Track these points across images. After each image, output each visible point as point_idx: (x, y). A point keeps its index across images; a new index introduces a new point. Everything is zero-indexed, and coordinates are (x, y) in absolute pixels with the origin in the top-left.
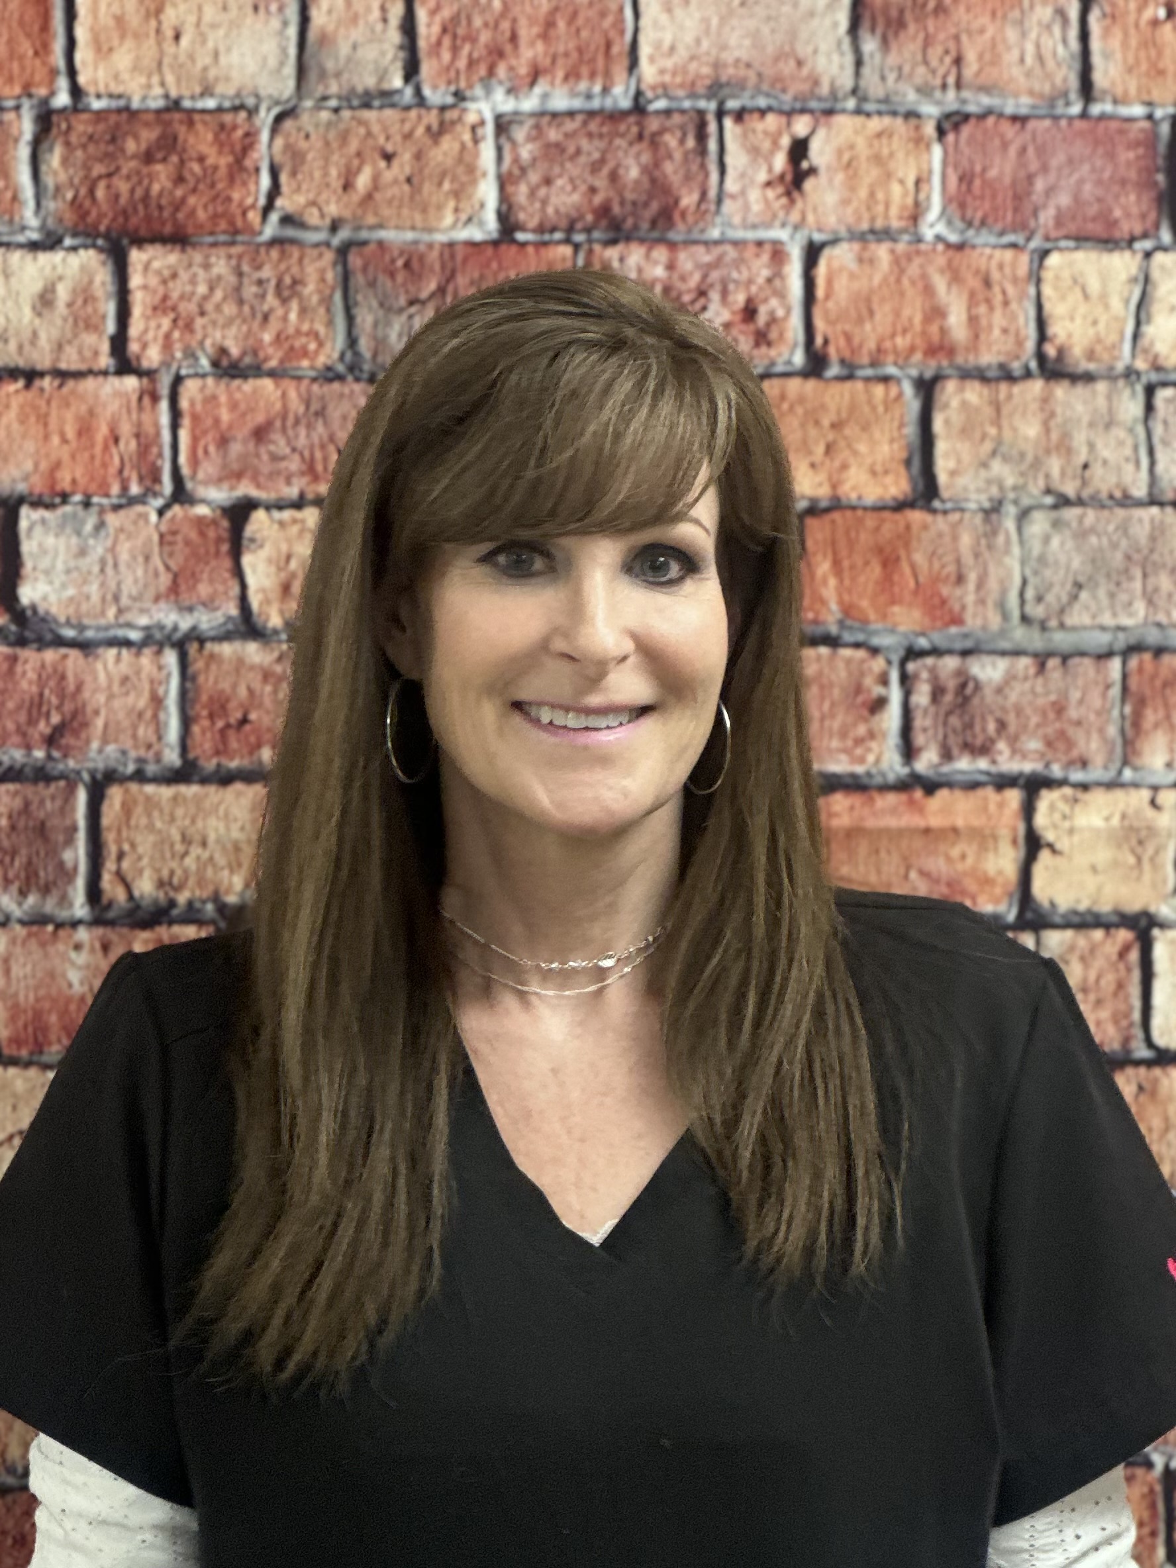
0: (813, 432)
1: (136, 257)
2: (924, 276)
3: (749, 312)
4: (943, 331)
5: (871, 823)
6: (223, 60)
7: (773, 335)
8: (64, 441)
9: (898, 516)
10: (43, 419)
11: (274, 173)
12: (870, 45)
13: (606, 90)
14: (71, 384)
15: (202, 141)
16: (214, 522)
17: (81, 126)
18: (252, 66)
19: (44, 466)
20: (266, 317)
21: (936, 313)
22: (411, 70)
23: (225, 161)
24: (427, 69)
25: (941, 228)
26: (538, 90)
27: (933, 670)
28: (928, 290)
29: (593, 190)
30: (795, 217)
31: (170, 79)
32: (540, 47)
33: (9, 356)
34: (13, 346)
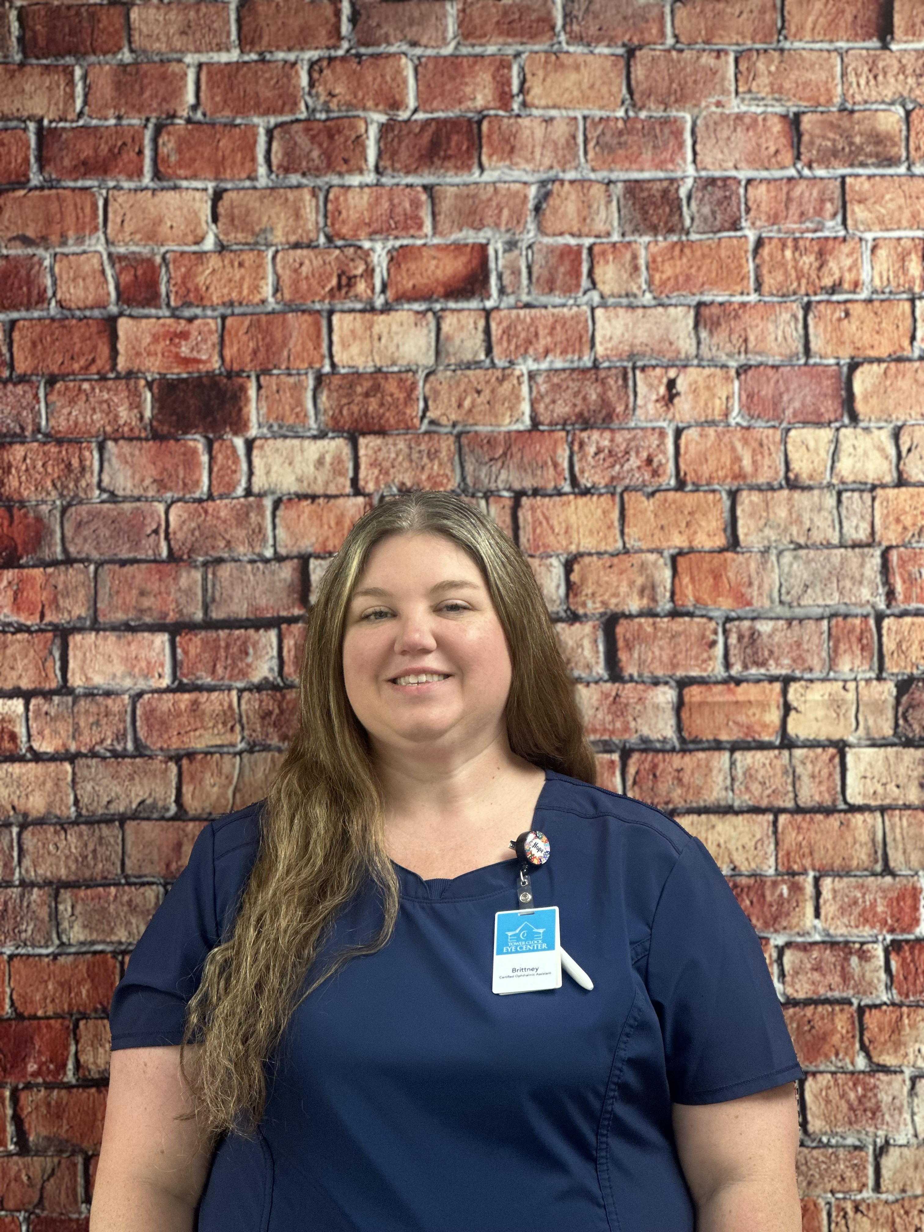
0: (680, 517)
1: (362, 441)
2: (731, 442)
3: (649, 461)
4: (740, 468)
5: (710, 699)
6: (401, 349)
7: (661, 471)
8: (330, 527)
9: (721, 556)
10: (320, 518)
11: (426, 400)
12: (704, 334)
13: (580, 358)
14: (332, 501)
15: (391, 386)
17: (336, 381)
18: (414, 351)
19: (321, 539)
20: (423, 468)
21: (737, 459)
22: (489, 351)
23: (402, 396)
24: (496, 350)
25: (739, 420)
26: (548, 359)
27: (738, 627)
28: (733, 449)
29: (575, 405)
30: (670, 416)
31: (377, 359)
32: (549, 339)
33: (304, 488)
34: (305, 484)
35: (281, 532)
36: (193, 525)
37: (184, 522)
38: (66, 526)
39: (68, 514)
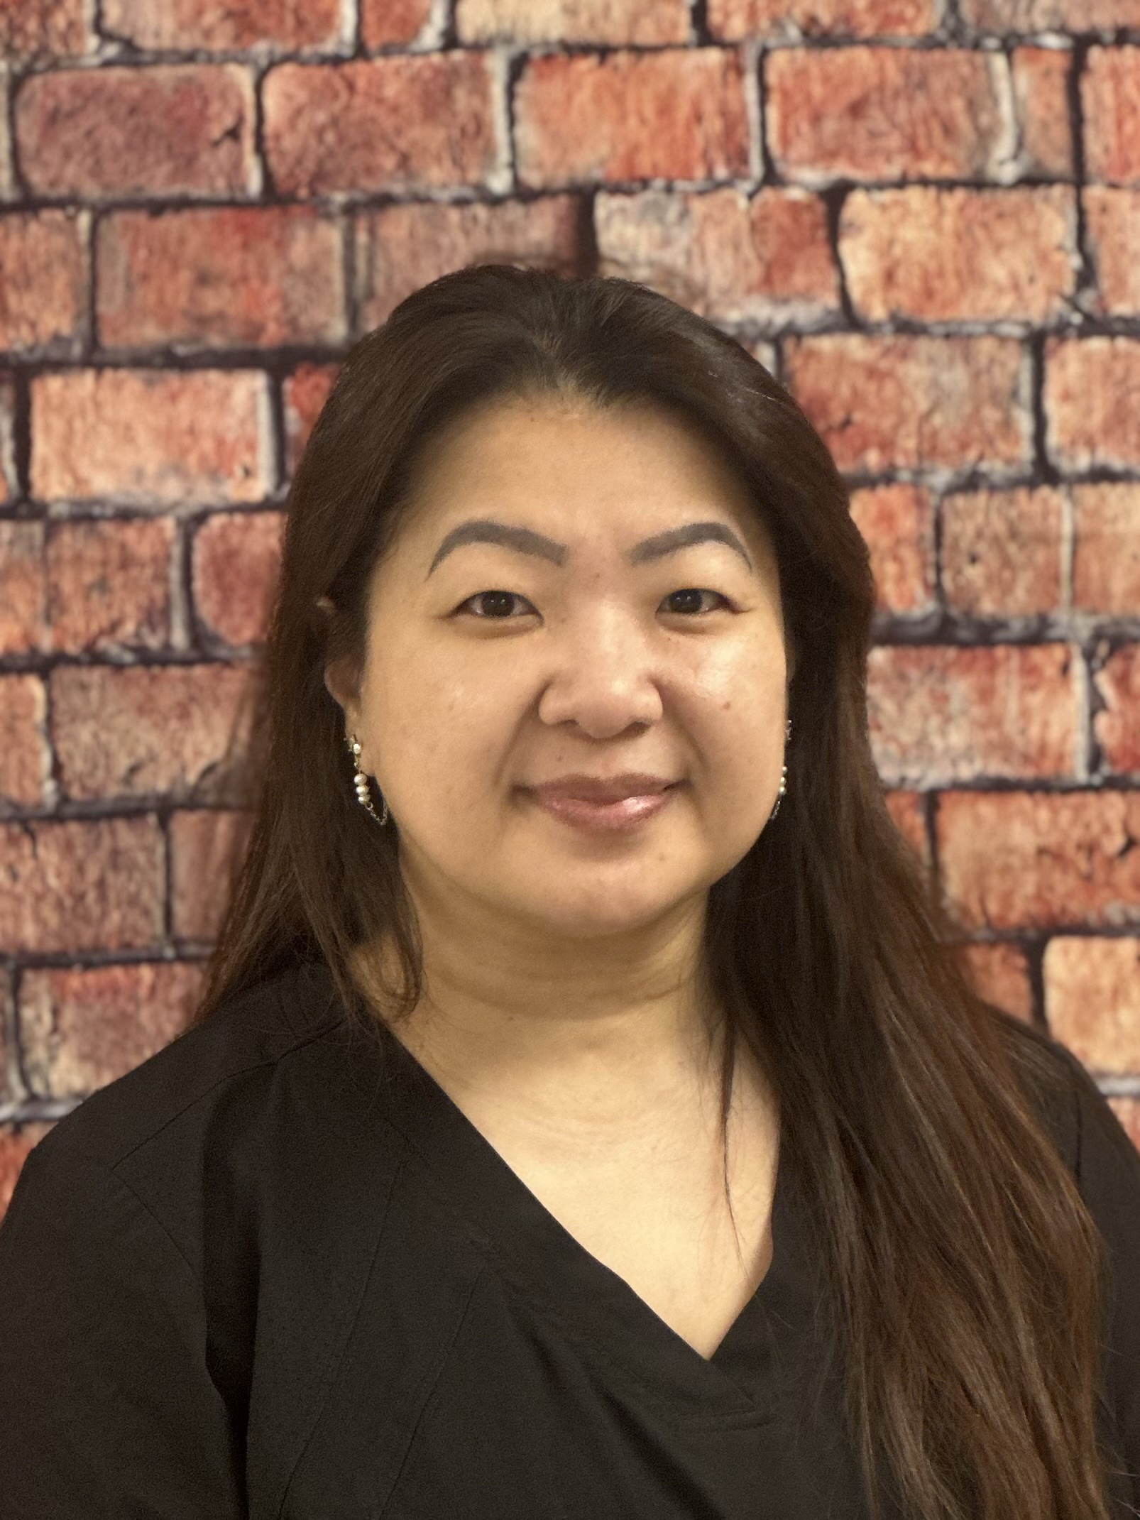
8: (643, 121)
10: (619, 99)
14: (647, 60)
16: (809, 207)
19: (621, 150)
33: (583, 31)
34: (584, 19)
35: (528, 134)
36: (321, 117)
37: (299, 112)
38: (23, 121)
39: (25, 94)
